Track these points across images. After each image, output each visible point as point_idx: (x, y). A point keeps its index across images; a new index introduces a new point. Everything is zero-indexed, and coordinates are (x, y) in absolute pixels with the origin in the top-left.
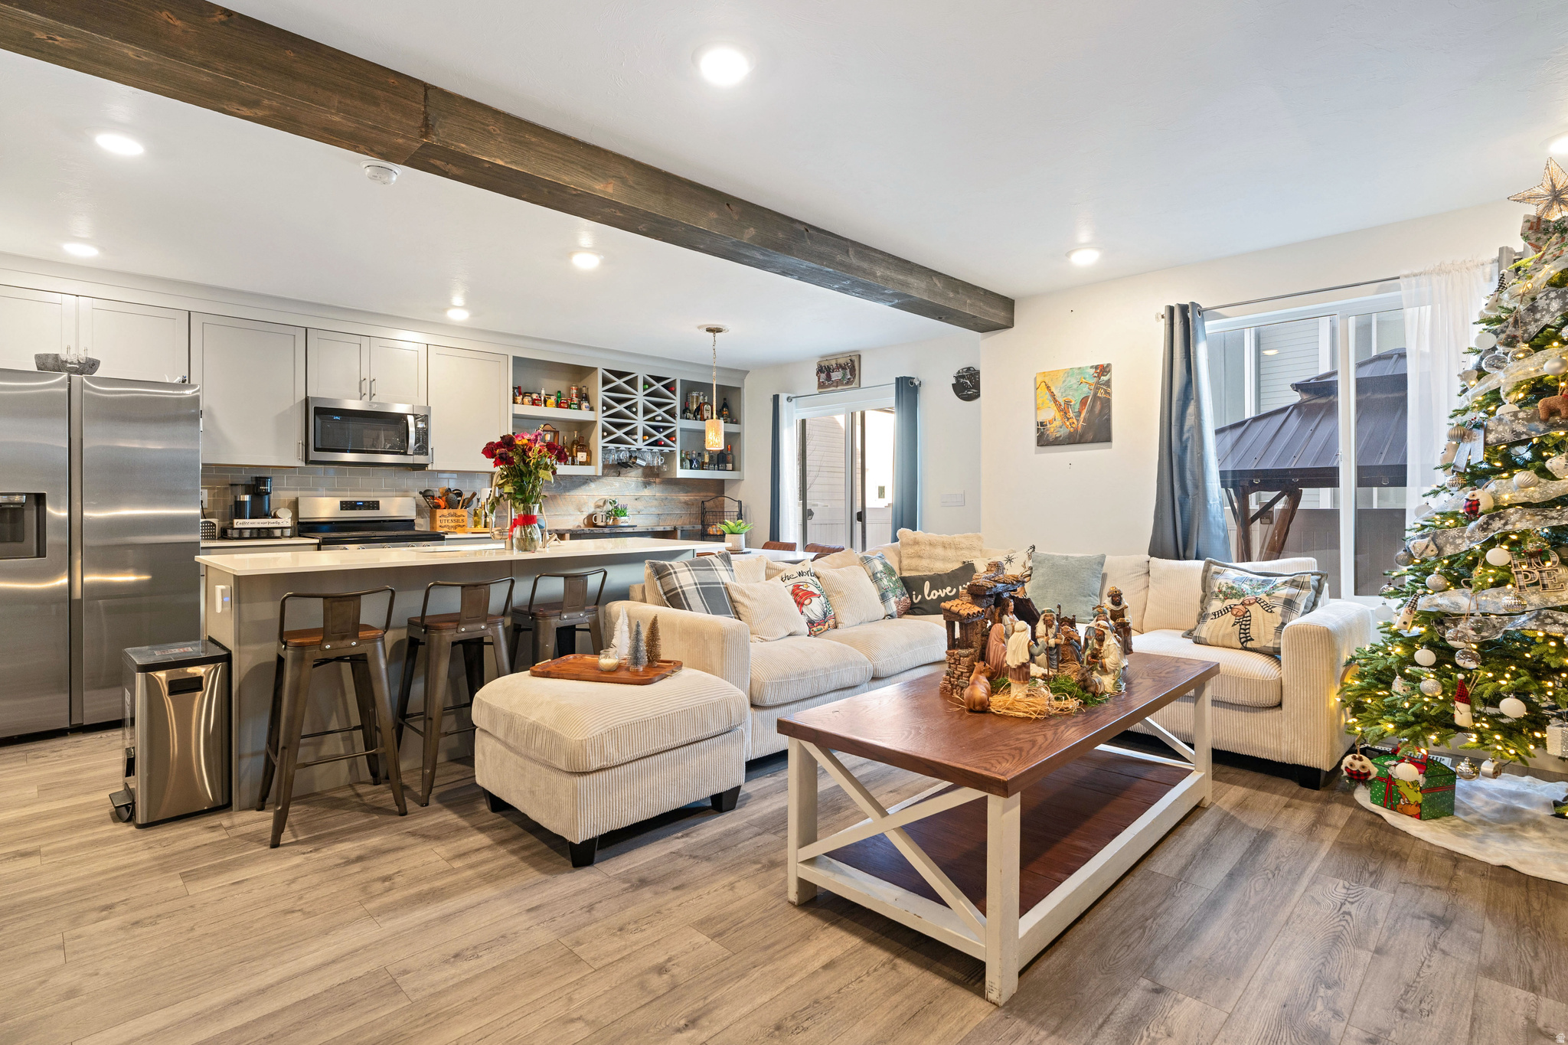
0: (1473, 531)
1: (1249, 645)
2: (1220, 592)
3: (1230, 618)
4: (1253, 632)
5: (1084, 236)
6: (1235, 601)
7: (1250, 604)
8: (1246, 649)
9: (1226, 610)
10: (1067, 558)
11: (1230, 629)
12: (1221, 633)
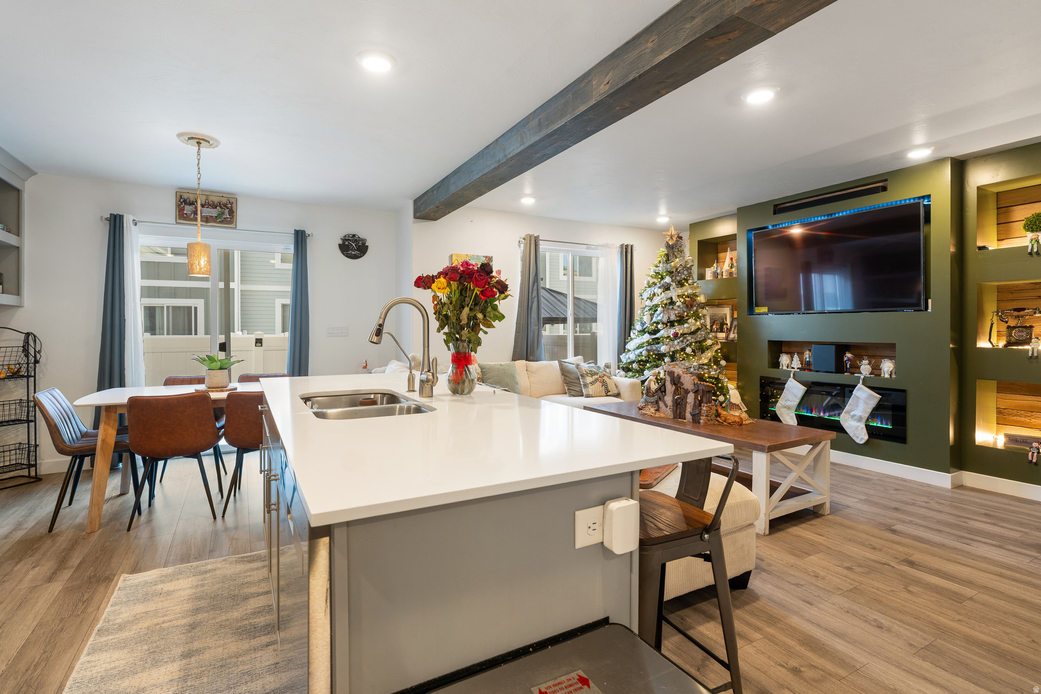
0: (678, 343)
1: (609, 394)
2: (587, 373)
3: (598, 384)
4: (610, 388)
5: (528, 190)
6: (596, 377)
7: (603, 377)
8: (607, 396)
9: (596, 380)
10: (501, 365)
11: (601, 388)
12: (598, 391)
